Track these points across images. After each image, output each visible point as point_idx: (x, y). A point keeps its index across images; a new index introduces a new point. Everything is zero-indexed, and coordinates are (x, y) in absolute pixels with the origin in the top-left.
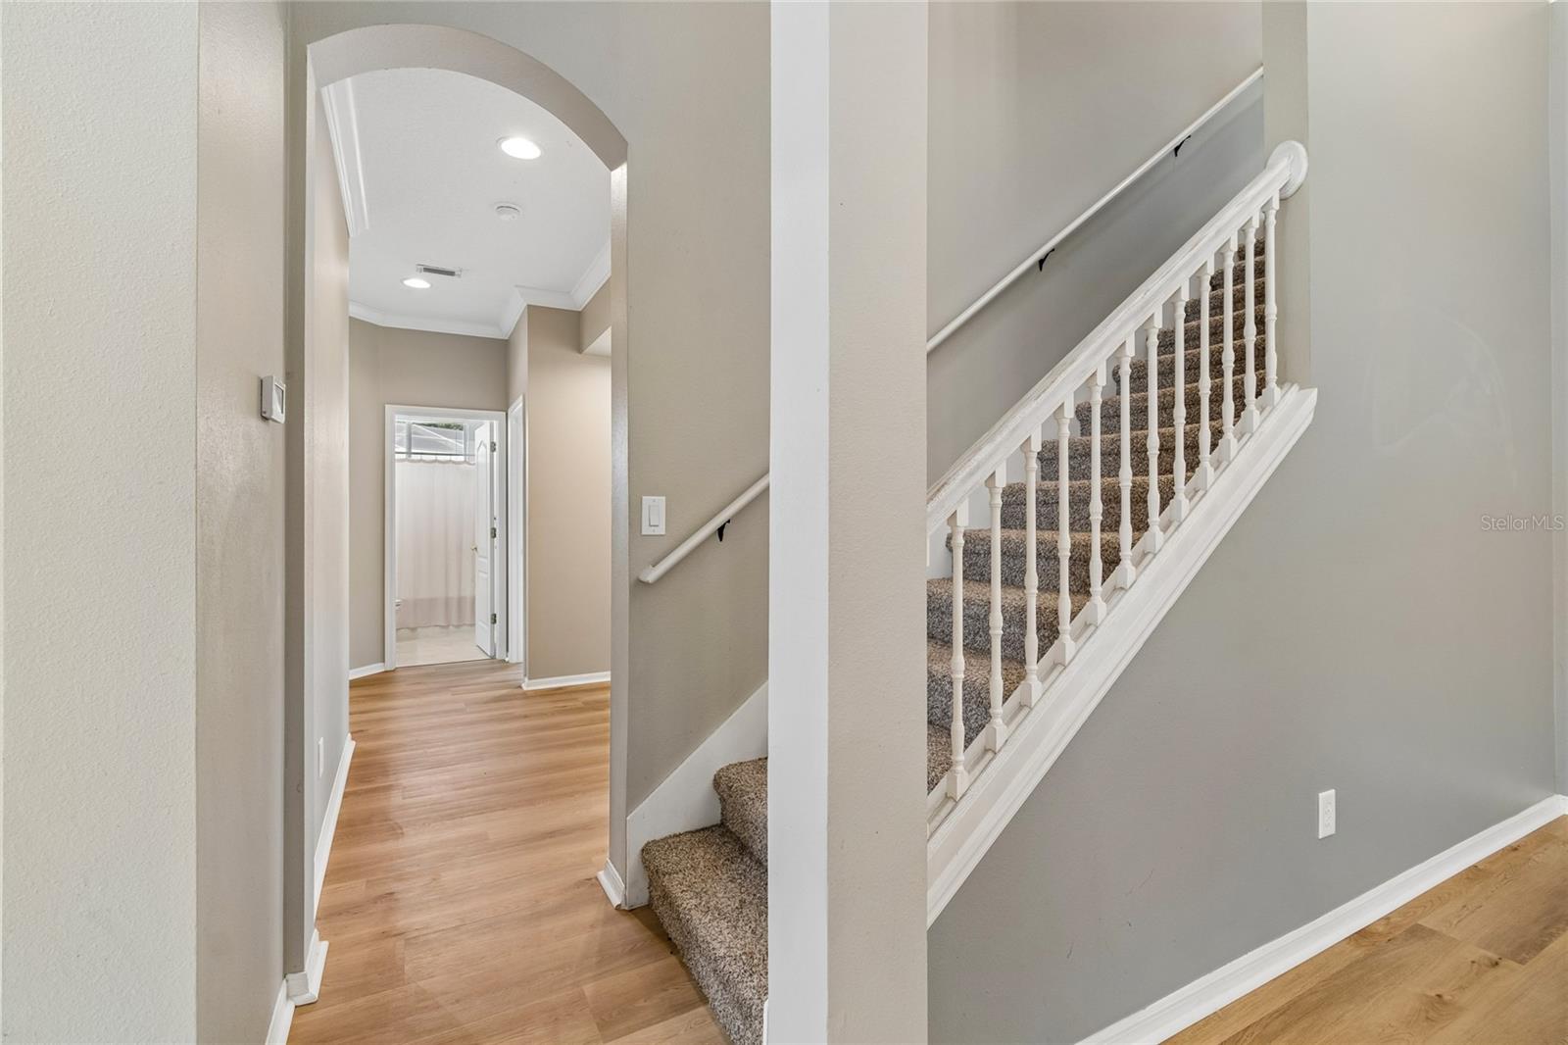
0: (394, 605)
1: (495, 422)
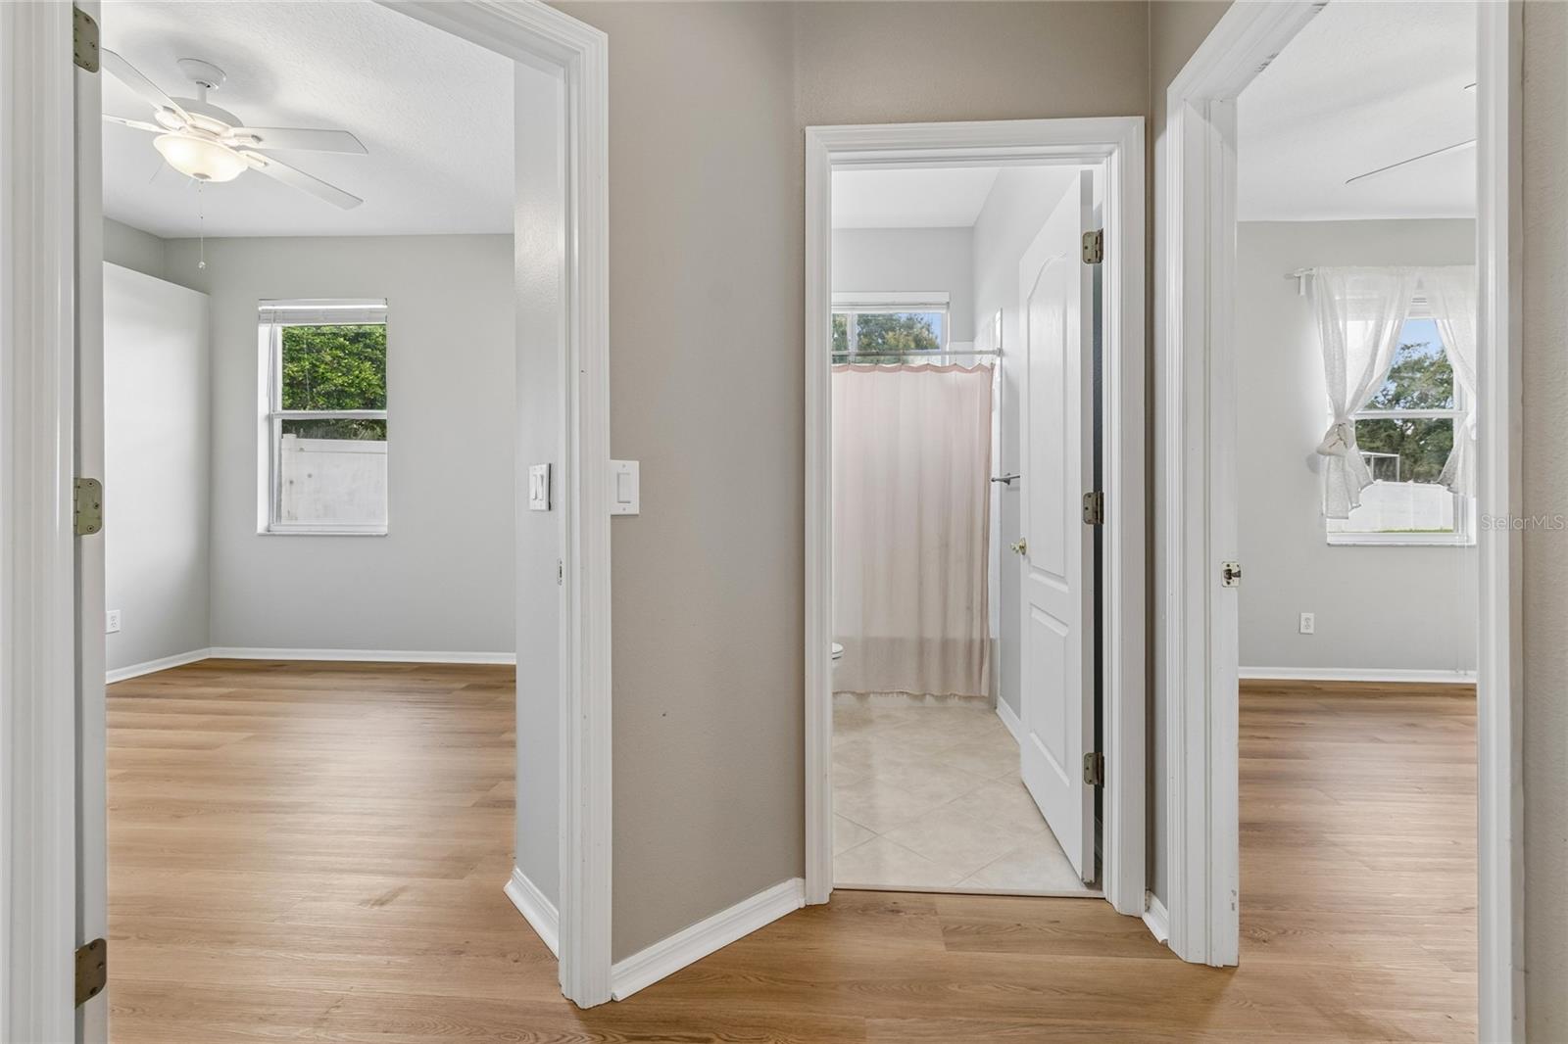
0: (829, 659)
1: (1098, 170)
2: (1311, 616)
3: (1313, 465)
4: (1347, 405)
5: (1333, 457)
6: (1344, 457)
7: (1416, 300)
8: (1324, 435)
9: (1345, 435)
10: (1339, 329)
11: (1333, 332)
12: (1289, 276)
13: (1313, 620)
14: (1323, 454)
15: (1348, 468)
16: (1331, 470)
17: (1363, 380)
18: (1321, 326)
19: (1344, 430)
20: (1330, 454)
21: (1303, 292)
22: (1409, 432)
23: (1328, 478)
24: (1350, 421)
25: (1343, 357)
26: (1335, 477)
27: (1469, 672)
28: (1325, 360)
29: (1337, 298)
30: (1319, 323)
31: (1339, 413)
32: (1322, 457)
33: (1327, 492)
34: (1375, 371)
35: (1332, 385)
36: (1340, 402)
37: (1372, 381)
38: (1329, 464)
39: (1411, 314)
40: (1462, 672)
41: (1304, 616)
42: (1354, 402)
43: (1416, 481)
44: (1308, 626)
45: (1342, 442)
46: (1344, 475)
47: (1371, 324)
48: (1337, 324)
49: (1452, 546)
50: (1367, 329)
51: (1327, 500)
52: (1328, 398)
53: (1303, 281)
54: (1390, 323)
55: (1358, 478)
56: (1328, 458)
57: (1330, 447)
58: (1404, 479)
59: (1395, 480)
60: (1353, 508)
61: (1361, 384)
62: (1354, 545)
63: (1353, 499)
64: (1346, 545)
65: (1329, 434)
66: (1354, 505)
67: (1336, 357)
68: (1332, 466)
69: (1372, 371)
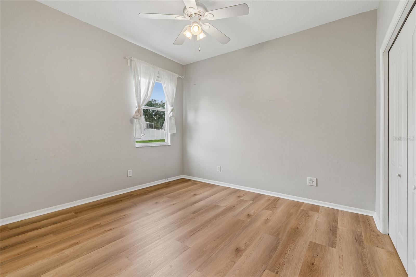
2: (131, 170)
3: (132, 122)
4: (141, 103)
5: (137, 119)
6: (140, 119)
7: (158, 77)
8: (135, 113)
9: (140, 113)
10: (139, 79)
11: (137, 80)
12: (125, 58)
13: (131, 172)
14: (134, 118)
15: (141, 123)
16: (137, 124)
17: (145, 96)
18: (134, 77)
19: (140, 111)
20: (136, 118)
21: (129, 65)
22: (155, 119)
23: (136, 126)
24: (142, 109)
25: (140, 88)
26: (138, 126)
27: (168, 179)
28: (135, 88)
29: (139, 69)
30: (133, 77)
31: (139, 106)
32: (134, 119)
33: (136, 130)
34: (148, 95)
35: (137, 96)
36: (139, 102)
37: (148, 97)
38: (136, 121)
39: (157, 80)
40: (167, 179)
41: (129, 171)
42: (143, 103)
43: (156, 129)
44: (130, 174)
45: (140, 115)
46: (140, 125)
47: (147, 80)
48: (139, 78)
49: (165, 146)
50: (146, 81)
51: (136, 133)
52: (136, 101)
53: (129, 61)
54: (152, 82)
55: (144, 126)
56: (136, 119)
57: (136, 116)
58: (154, 129)
59: (153, 129)
60: (142, 136)
61: (144, 98)
62: (143, 147)
63: (142, 133)
64: (141, 147)
65: (136, 112)
66: (143, 135)
67: (138, 88)
68: (137, 122)
69: (148, 94)
